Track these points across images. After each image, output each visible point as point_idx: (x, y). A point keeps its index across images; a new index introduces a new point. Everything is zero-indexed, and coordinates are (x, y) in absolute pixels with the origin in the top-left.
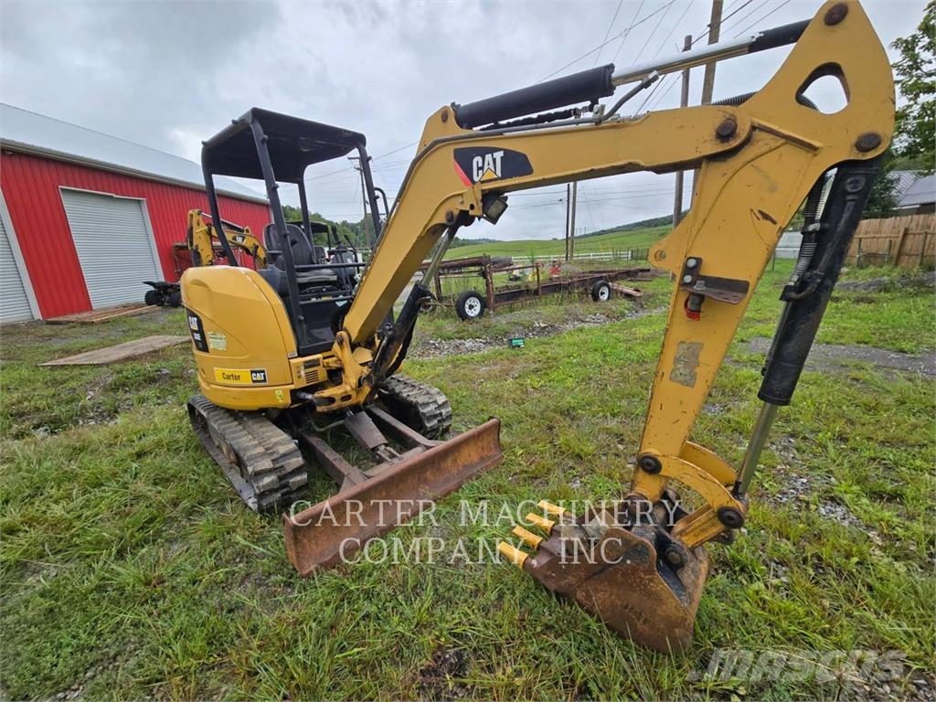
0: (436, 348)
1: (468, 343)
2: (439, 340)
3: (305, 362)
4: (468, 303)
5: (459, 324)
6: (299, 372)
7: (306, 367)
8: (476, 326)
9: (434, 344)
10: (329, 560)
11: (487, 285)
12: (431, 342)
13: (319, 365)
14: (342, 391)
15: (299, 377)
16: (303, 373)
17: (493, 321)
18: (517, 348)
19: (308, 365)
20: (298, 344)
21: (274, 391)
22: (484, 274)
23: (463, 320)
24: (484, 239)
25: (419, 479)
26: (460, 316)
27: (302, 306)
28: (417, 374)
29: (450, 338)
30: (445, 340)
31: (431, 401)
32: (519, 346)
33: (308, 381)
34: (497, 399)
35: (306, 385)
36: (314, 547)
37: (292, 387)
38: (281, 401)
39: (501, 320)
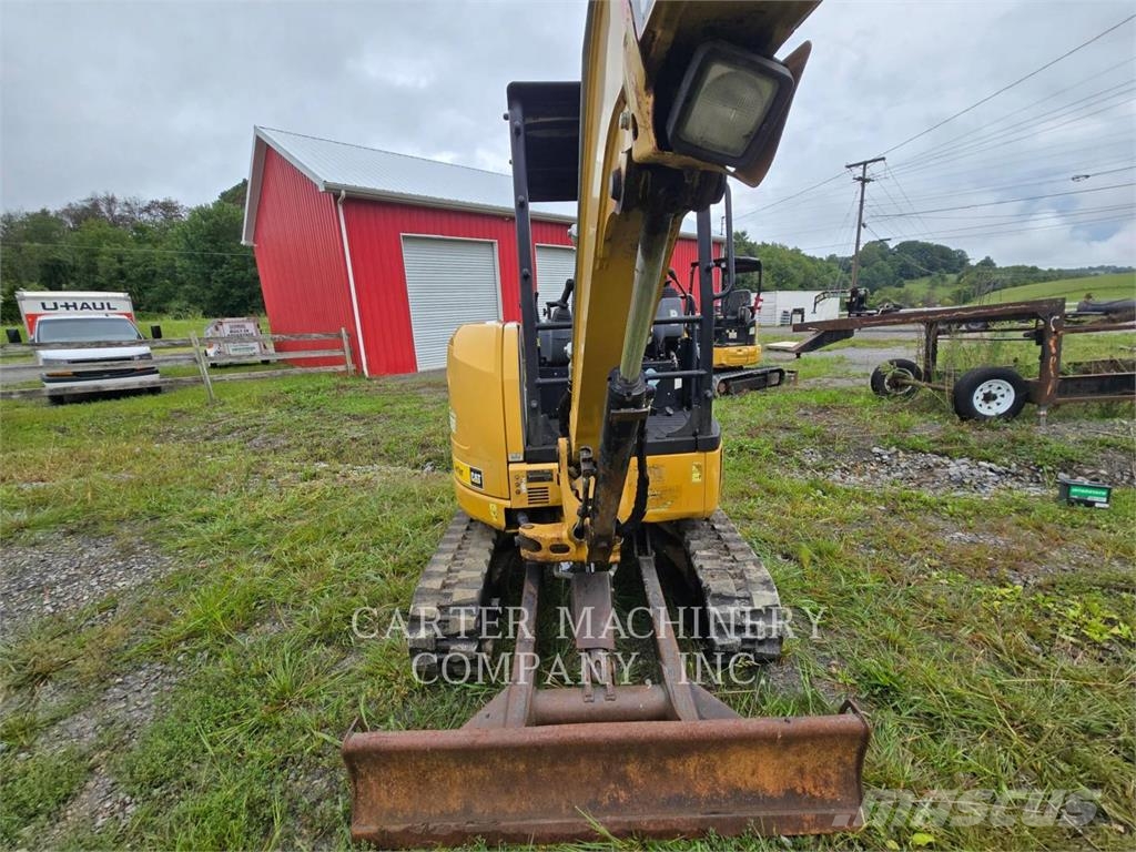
0: (882, 462)
1: (957, 468)
2: (894, 449)
3: (529, 472)
4: (984, 388)
5: (951, 426)
6: (518, 485)
7: (530, 480)
8: (988, 435)
9: (880, 455)
10: (396, 833)
11: (1043, 358)
12: (876, 450)
13: (551, 480)
14: (554, 535)
15: (518, 492)
16: (524, 487)
17: (1040, 432)
18: (1081, 508)
19: (533, 477)
20: (528, 442)
21: (488, 503)
22: (1039, 336)
23: (963, 419)
24: (1101, 268)
25: (607, 771)
26: (958, 411)
27: (539, 385)
28: (807, 506)
29: (916, 450)
30: (906, 452)
31: (741, 594)
32: (1090, 504)
33: (531, 500)
34: (945, 625)
35: (528, 506)
36: (383, 794)
37: (508, 504)
38: (495, 519)
39: (1065, 434)
